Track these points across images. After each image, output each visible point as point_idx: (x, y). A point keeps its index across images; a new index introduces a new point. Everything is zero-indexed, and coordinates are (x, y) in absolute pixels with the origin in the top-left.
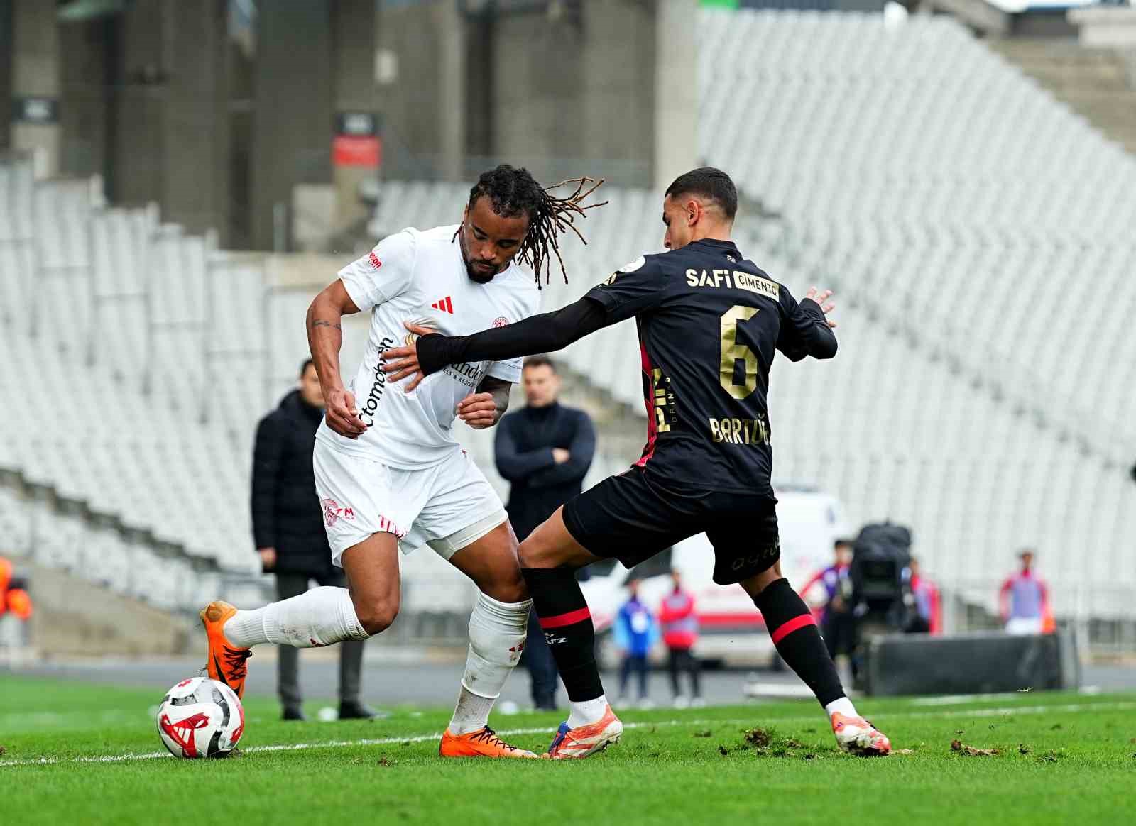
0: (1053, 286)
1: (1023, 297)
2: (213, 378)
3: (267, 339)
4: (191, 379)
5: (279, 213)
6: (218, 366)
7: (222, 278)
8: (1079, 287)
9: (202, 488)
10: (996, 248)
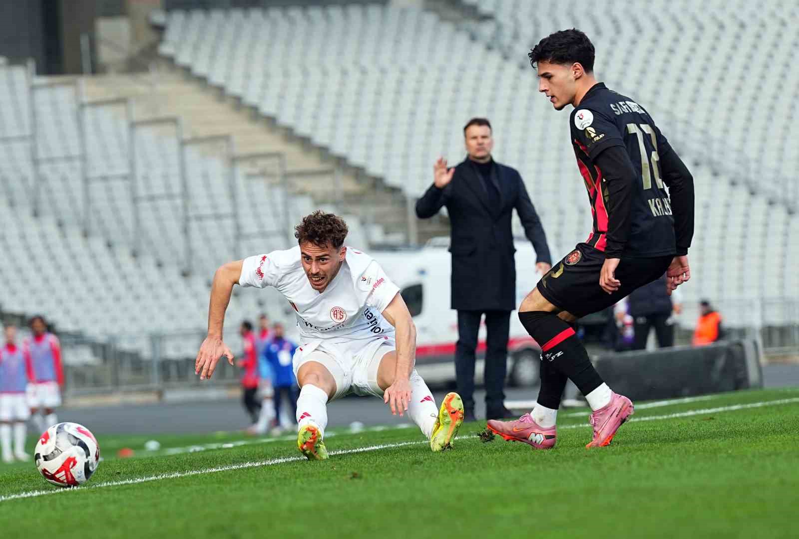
0: (719, 59)
1: (694, 70)
2: (41, 179)
3: (83, 144)
4: (24, 180)
5: (84, 42)
6: (45, 169)
7: (43, 96)
8: (739, 59)
9: (39, 269)
10: (670, 31)
